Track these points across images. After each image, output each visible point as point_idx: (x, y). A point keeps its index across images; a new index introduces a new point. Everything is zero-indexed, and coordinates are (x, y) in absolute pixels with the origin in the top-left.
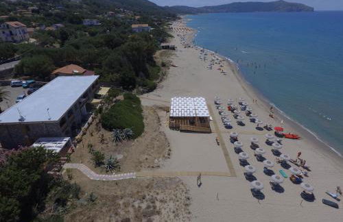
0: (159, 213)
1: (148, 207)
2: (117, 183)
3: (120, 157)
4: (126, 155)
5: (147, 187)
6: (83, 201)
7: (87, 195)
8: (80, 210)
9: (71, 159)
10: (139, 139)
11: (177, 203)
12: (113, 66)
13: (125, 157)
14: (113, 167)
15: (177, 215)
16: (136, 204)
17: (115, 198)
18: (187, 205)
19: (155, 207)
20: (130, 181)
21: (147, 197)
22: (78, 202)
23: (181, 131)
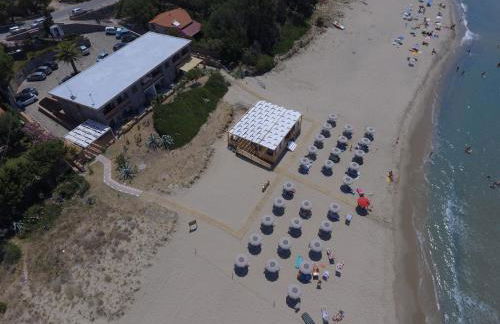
0: (129, 240)
1: (126, 230)
2: (119, 195)
3: (142, 166)
4: (150, 166)
5: (140, 211)
6: (84, 201)
7: (90, 196)
8: (77, 208)
9: (107, 151)
10: (177, 151)
11: (151, 239)
12: (219, 25)
13: (147, 169)
14: (128, 176)
15: (140, 250)
16: (119, 223)
17: (109, 209)
18: (158, 245)
19: (130, 233)
20: (131, 198)
21: (133, 221)
22: (80, 200)
23: (238, 155)
